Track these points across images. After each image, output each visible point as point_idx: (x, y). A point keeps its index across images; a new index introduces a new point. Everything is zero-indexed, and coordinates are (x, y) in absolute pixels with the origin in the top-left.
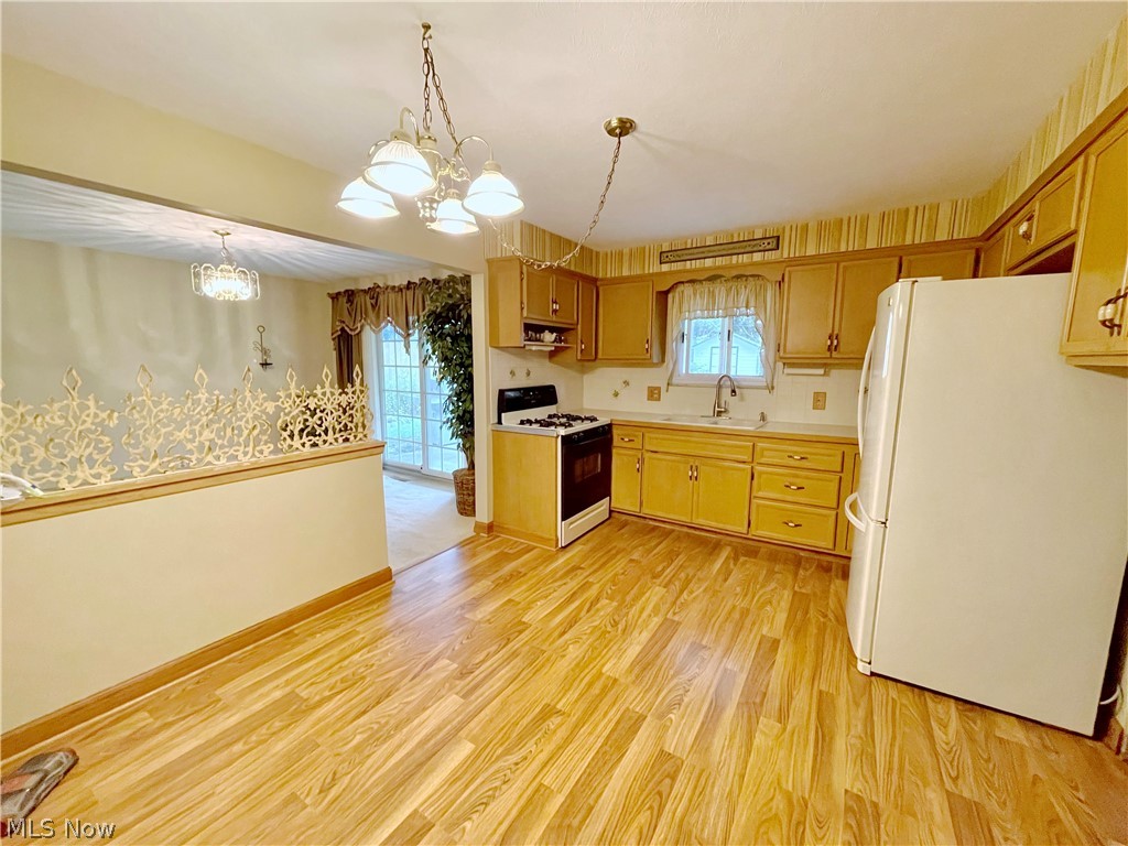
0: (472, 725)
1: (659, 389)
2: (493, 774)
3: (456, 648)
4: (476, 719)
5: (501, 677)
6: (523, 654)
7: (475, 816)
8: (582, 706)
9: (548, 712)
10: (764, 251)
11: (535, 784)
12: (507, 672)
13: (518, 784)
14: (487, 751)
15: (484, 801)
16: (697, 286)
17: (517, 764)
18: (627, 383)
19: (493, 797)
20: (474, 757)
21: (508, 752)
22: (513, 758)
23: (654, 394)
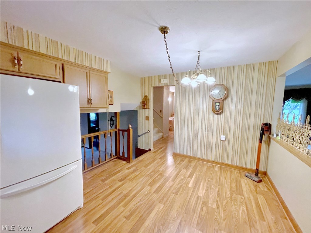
0: (192, 190)
3: (216, 213)
6: (191, 211)
8: (168, 195)
9: (176, 193)
21: (181, 186)
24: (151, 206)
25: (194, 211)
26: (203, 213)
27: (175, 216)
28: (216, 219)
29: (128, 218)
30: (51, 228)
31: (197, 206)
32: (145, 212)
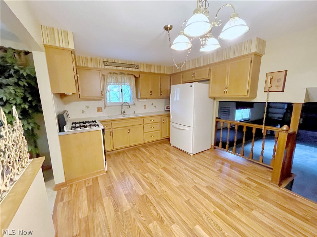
0: (188, 223)
1: (101, 108)
2: (209, 223)
3: (144, 219)
4: (186, 222)
5: (168, 209)
6: (159, 200)
7: (223, 231)
8: (188, 195)
9: (188, 202)
10: (135, 68)
11: (214, 214)
12: (166, 207)
13: (213, 217)
14: (200, 222)
15: (218, 227)
16: (112, 75)
17: (206, 216)
18: (88, 107)
19: (217, 225)
20: (202, 226)
21: (202, 217)
22: (204, 216)
23: (99, 110)
24: (179, 179)
25: (158, 203)
26: (152, 207)
27: (162, 188)
28: (140, 213)
29: (175, 168)
30: (181, 150)
31: (161, 209)
32: (175, 175)
